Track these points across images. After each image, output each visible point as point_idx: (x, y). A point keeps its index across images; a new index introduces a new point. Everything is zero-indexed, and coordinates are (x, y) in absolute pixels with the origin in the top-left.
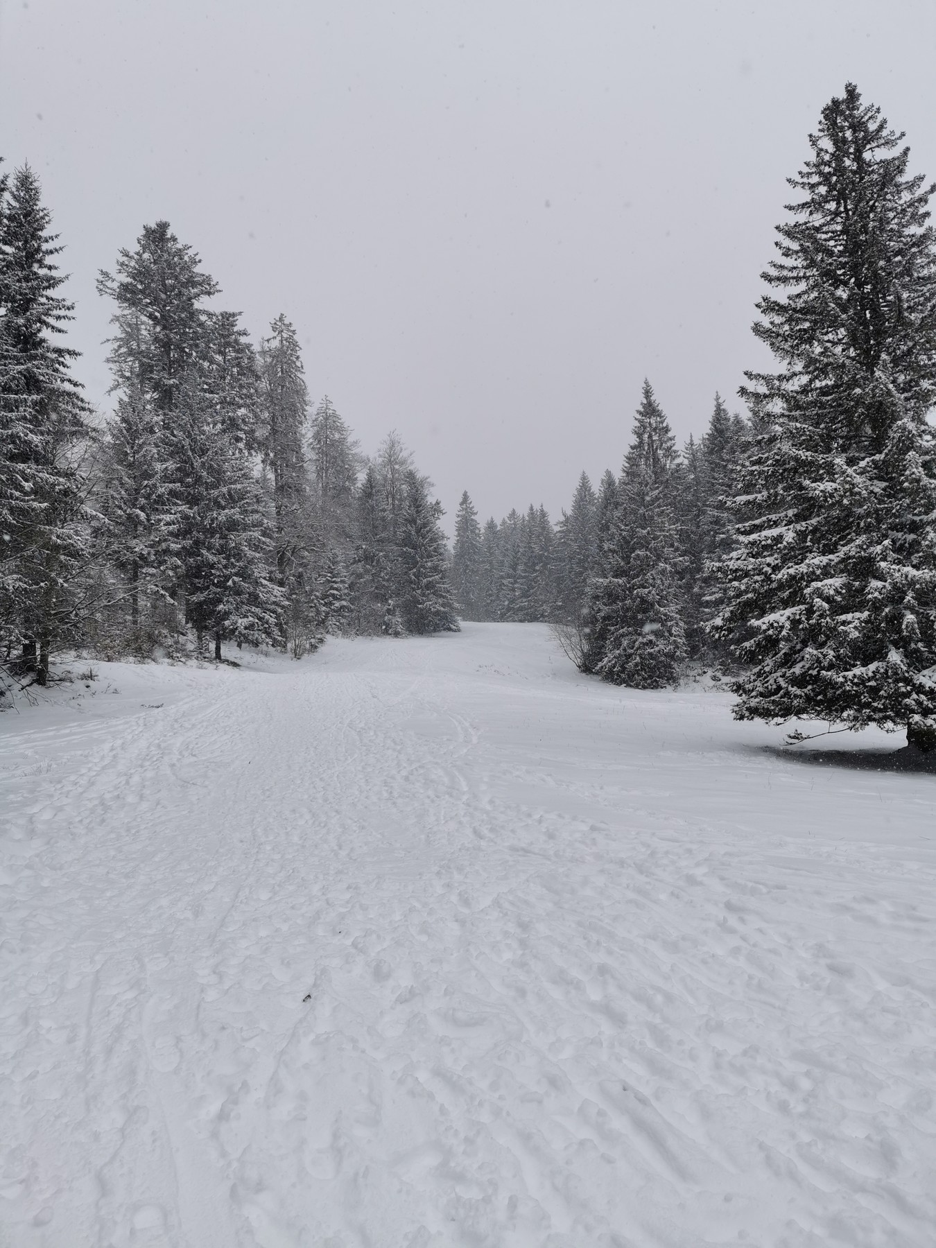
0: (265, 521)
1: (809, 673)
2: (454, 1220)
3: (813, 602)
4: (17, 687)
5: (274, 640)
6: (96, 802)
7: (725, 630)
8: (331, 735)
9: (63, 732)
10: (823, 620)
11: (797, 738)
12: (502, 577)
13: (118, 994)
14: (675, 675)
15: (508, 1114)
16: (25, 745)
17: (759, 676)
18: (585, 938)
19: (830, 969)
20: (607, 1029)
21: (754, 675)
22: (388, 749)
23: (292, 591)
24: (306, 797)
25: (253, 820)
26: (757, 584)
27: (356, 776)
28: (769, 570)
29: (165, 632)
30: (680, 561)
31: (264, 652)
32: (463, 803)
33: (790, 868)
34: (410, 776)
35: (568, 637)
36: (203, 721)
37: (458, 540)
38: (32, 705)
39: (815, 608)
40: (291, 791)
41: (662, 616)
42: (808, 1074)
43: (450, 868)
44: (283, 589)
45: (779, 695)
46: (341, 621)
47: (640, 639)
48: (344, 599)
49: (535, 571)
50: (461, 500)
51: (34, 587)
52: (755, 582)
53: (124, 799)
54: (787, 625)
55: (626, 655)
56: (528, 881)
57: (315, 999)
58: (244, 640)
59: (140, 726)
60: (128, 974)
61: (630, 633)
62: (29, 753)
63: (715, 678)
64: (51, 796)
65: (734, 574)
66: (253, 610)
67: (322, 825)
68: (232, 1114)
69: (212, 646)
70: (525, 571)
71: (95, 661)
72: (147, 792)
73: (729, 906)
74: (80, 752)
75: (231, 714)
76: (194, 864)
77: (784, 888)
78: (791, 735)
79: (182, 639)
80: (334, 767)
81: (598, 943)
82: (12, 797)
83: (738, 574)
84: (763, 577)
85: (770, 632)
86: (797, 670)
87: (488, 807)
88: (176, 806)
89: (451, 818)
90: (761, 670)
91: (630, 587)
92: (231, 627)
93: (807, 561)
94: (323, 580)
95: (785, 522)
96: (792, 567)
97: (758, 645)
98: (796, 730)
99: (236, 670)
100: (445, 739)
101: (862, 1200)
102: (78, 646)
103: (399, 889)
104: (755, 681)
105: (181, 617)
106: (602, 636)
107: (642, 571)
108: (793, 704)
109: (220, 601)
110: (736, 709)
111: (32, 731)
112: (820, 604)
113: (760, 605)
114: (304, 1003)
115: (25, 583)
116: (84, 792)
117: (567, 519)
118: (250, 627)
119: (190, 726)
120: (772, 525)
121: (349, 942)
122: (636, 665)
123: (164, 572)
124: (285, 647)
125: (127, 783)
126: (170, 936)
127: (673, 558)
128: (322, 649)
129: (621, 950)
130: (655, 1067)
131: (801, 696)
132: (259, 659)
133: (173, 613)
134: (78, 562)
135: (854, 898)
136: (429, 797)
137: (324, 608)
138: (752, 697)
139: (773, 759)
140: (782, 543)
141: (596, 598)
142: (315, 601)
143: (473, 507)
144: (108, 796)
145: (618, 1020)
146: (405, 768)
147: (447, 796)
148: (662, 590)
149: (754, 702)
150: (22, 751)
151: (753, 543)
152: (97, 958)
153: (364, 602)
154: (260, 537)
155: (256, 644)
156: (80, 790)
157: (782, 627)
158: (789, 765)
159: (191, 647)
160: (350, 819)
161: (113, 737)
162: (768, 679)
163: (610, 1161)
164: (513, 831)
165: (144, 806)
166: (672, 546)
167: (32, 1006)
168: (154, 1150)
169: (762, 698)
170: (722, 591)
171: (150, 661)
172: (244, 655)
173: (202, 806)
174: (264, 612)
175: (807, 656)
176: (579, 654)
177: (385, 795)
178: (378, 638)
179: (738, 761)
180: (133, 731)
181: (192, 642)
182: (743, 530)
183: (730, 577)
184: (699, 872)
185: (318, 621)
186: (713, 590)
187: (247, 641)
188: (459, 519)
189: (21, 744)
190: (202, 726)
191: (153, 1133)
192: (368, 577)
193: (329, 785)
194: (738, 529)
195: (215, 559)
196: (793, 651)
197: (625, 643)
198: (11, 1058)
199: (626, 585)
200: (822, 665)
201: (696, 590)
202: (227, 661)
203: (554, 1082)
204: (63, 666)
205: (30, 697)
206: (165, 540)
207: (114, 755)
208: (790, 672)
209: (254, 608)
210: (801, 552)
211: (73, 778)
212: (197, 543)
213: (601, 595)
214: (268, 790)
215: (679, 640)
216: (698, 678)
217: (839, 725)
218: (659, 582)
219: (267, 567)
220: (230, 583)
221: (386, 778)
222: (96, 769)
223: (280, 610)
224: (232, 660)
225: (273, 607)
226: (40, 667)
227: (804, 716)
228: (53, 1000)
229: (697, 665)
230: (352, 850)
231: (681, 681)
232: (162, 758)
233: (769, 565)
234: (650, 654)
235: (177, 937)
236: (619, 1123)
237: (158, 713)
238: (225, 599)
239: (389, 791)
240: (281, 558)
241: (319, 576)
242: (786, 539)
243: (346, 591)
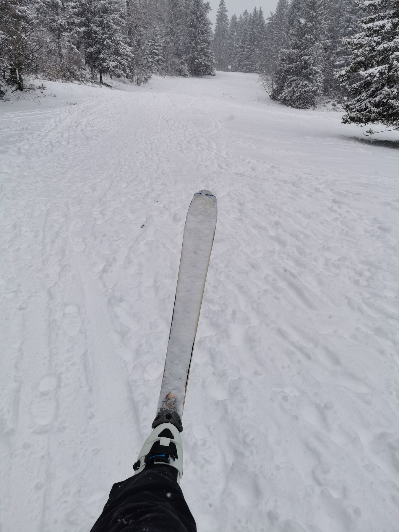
0: (121, 9)
1: (383, 101)
2: (208, 318)
3: (393, 63)
4: (9, 90)
5: (127, 74)
6: (49, 143)
7: (345, 77)
8: (154, 122)
9: (32, 113)
10: (396, 73)
11: (370, 133)
12: (238, 48)
13: (57, 219)
14: (315, 102)
15: (233, 277)
16: (16, 118)
17: (358, 102)
18: (269, 210)
19: (379, 228)
20: (277, 247)
21: (356, 101)
22: (180, 129)
23: (136, 50)
24: (143, 147)
25: (119, 156)
26: (367, 52)
27: (165, 139)
28: (374, 44)
29: (76, 68)
30: (327, 42)
31: (123, 81)
32: (214, 154)
33: (364, 187)
34: (190, 141)
35: (267, 80)
36: (95, 112)
37: (217, 26)
38: (18, 100)
39: (393, 66)
40: (136, 144)
41: (314, 71)
42: (369, 270)
43: (207, 179)
44: (131, 48)
45: (366, 111)
46: (159, 67)
47: (301, 83)
48: (160, 55)
49: (254, 45)
50: (220, 3)
51: (11, 38)
52: (366, 51)
53: (60, 142)
54: (378, 75)
55: (293, 91)
56: (243, 186)
57: (146, 227)
58: (114, 74)
59: (67, 112)
60: (62, 211)
61: (297, 80)
62: (18, 121)
63: (333, 105)
64: (28, 139)
65: (356, 46)
66: (117, 58)
67: (150, 159)
68: (109, 270)
69: (98, 76)
70: (249, 45)
71: (44, 80)
72: (71, 140)
73: (334, 201)
74: (41, 122)
75: (108, 109)
76: (93, 172)
77: (360, 194)
78: (368, 131)
79: (84, 72)
80: (156, 135)
81: (275, 213)
82: (11, 139)
83: (358, 46)
84: (370, 48)
85: (368, 78)
86: (377, 99)
87: (225, 156)
88: (84, 148)
89: (208, 160)
90: (359, 98)
91: (300, 55)
92: (107, 66)
93: (395, 40)
94: (150, 44)
95: (387, 18)
96: (386, 43)
97: (360, 86)
98: (371, 129)
99: (110, 89)
100: (206, 126)
101: (391, 321)
102: (35, 72)
103: (184, 186)
104: (355, 104)
105: (83, 61)
106: (284, 80)
107: (307, 47)
108: (372, 116)
109: (100, 53)
110: (344, 117)
111: (19, 112)
112: (396, 64)
113: (366, 65)
114: (141, 228)
115: (6, 36)
116: (43, 138)
117: (273, 17)
118: (116, 67)
119: (90, 114)
120: (380, 19)
121: (162, 206)
122: (297, 96)
123: (73, 34)
124: (132, 78)
125: (62, 136)
126: (81, 198)
127: (324, 40)
128: (150, 81)
129: (285, 216)
130: (298, 263)
131: (376, 112)
132: (121, 84)
133: (78, 58)
134: (30, 26)
135: (393, 200)
136: (198, 150)
137: (151, 60)
138: (353, 112)
139: (357, 142)
140: (384, 29)
141: (283, 60)
142: (147, 55)
143: (226, 7)
144: (53, 141)
145: (283, 243)
146: (188, 137)
147: (207, 150)
148: (316, 58)
149: (353, 115)
150: (15, 120)
151: (369, 29)
152: (48, 204)
153: (170, 57)
154: (119, 18)
155: (119, 76)
156: (41, 138)
157: (375, 76)
158: (364, 145)
159: (88, 76)
160: (163, 157)
161: (55, 117)
162: (362, 103)
163: (278, 299)
164: (236, 166)
165: (70, 146)
166: (324, 33)
167: (18, 221)
168: (73, 283)
169: (357, 112)
170: (345, 60)
171: (69, 82)
172: (113, 82)
173: (96, 148)
174: (122, 59)
175: (384, 92)
176: (271, 90)
177: (179, 148)
178: (176, 77)
179: (341, 142)
180: (64, 114)
181: (88, 74)
182: (365, 21)
183: (354, 47)
184: (321, 187)
185: (148, 66)
186: (340, 59)
187: (115, 74)
188: (218, 14)
189: (14, 117)
190: (95, 114)
191: (73, 276)
192: (172, 44)
193: (153, 143)
194: (363, 20)
195: (97, 29)
196: (377, 89)
197: (294, 85)
198: (8, 242)
199: (298, 54)
200: (390, 96)
201: (332, 58)
202: (106, 84)
203: (253, 266)
204: (29, 82)
205: (16, 96)
206: (73, 17)
207: (56, 125)
208: (374, 100)
209: (117, 57)
210: (392, 35)
211: (38, 133)
212: (88, 19)
213: (286, 58)
214: (126, 143)
215: (320, 85)
216: (326, 104)
217: (391, 127)
218: (315, 53)
219: (123, 36)
220: (105, 43)
221: (179, 141)
222: (48, 130)
223: (129, 59)
224: (108, 84)
225: (126, 57)
226: (19, 82)
227: (375, 122)
228: (28, 220)
229: (326, 98)
230: (164, 170)
231: (317, 106)
232: (77, 127)
233: (375, 41)
234: (305, 91)
235: (84, 199)
236: (282, 284)
237: (75, 107)
238: (103, 51)
239: (180, 147)
240: (130, 31)
241: (149, 42)
242: (387, 27)
243: (161, 51)
